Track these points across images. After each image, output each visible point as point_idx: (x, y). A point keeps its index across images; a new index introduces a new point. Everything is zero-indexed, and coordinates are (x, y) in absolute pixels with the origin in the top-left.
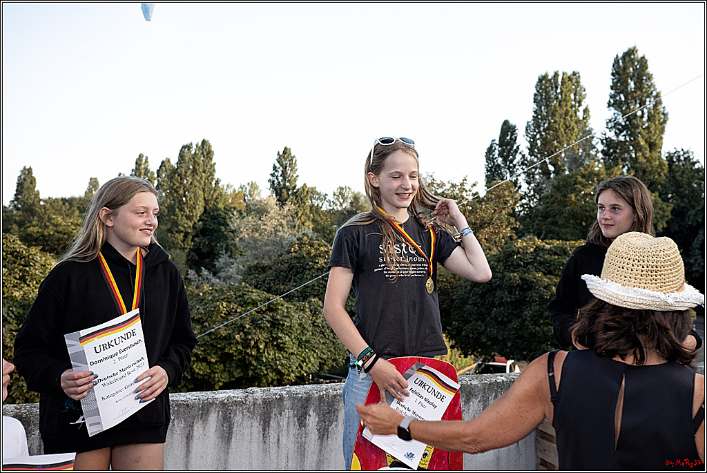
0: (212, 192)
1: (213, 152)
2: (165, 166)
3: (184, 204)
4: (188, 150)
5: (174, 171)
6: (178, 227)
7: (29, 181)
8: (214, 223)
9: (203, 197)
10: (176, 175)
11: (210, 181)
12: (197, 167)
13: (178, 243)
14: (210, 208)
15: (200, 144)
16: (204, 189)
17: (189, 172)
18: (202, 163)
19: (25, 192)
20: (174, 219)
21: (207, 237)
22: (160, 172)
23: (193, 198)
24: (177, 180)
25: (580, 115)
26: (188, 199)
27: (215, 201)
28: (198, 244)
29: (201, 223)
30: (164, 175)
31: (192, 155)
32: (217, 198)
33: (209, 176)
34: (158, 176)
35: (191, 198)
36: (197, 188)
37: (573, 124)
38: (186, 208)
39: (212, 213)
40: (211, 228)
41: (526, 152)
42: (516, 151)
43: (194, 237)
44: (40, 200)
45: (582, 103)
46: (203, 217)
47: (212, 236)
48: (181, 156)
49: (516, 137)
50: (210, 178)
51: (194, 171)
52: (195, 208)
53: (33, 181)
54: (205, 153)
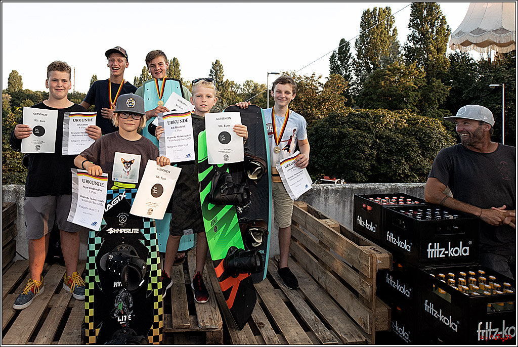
1: (179, 64)
25: (391, 33)
37: (386, 39)
41: (356, 57)
42: (349, 57)
45: (393, 26)
49: (349, 49)
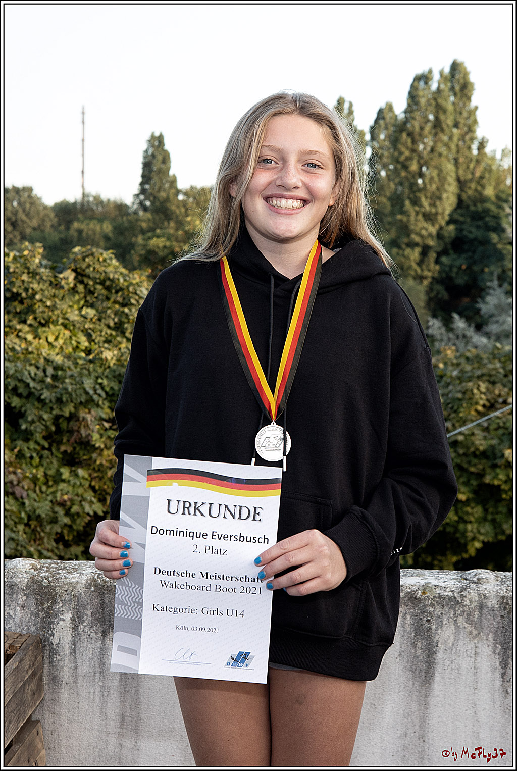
0: (472, 166)
1: (472, 85)
2: (384, 118)
3: (420, 190)
4: (426, 83)
5: (401, 127)
6: (408, 236)
7: (160, 158)
8: (478, 227)
9: (454, 175)
10: (404, 135)
11: (468, 143)
12: (442, 117)
13: (410, 267)
14: (469, 197)
15: (447, 70)
16: (456, 161)
17: (428, 128)
18: (450, 107)
19: (155, 180)
20: (401, 221)
21: (464, 256)
22: (376, 131)
23: (436, 179)
24: (405, 145)
26: (427, 180)
27: (478, 183)
28: (447, 269)
29: (452, 227)
30: (382, 137)
31: (434, 93)
32: (482, 177)
33: (466, 133)
34: (373, 138)
35: (432, 178)
36: (443, 159)
38: (423, 199)
39: (472, 208)
40: (471, 236)
43: (439, 255)
44: (178, 192)
46: (456, 216)
47: (474, 252)
48: (413, 97)
50: (468, 137)
51: (437, 125)
52: (440, 198)
53: (166, 158)
54: (457, 88)
